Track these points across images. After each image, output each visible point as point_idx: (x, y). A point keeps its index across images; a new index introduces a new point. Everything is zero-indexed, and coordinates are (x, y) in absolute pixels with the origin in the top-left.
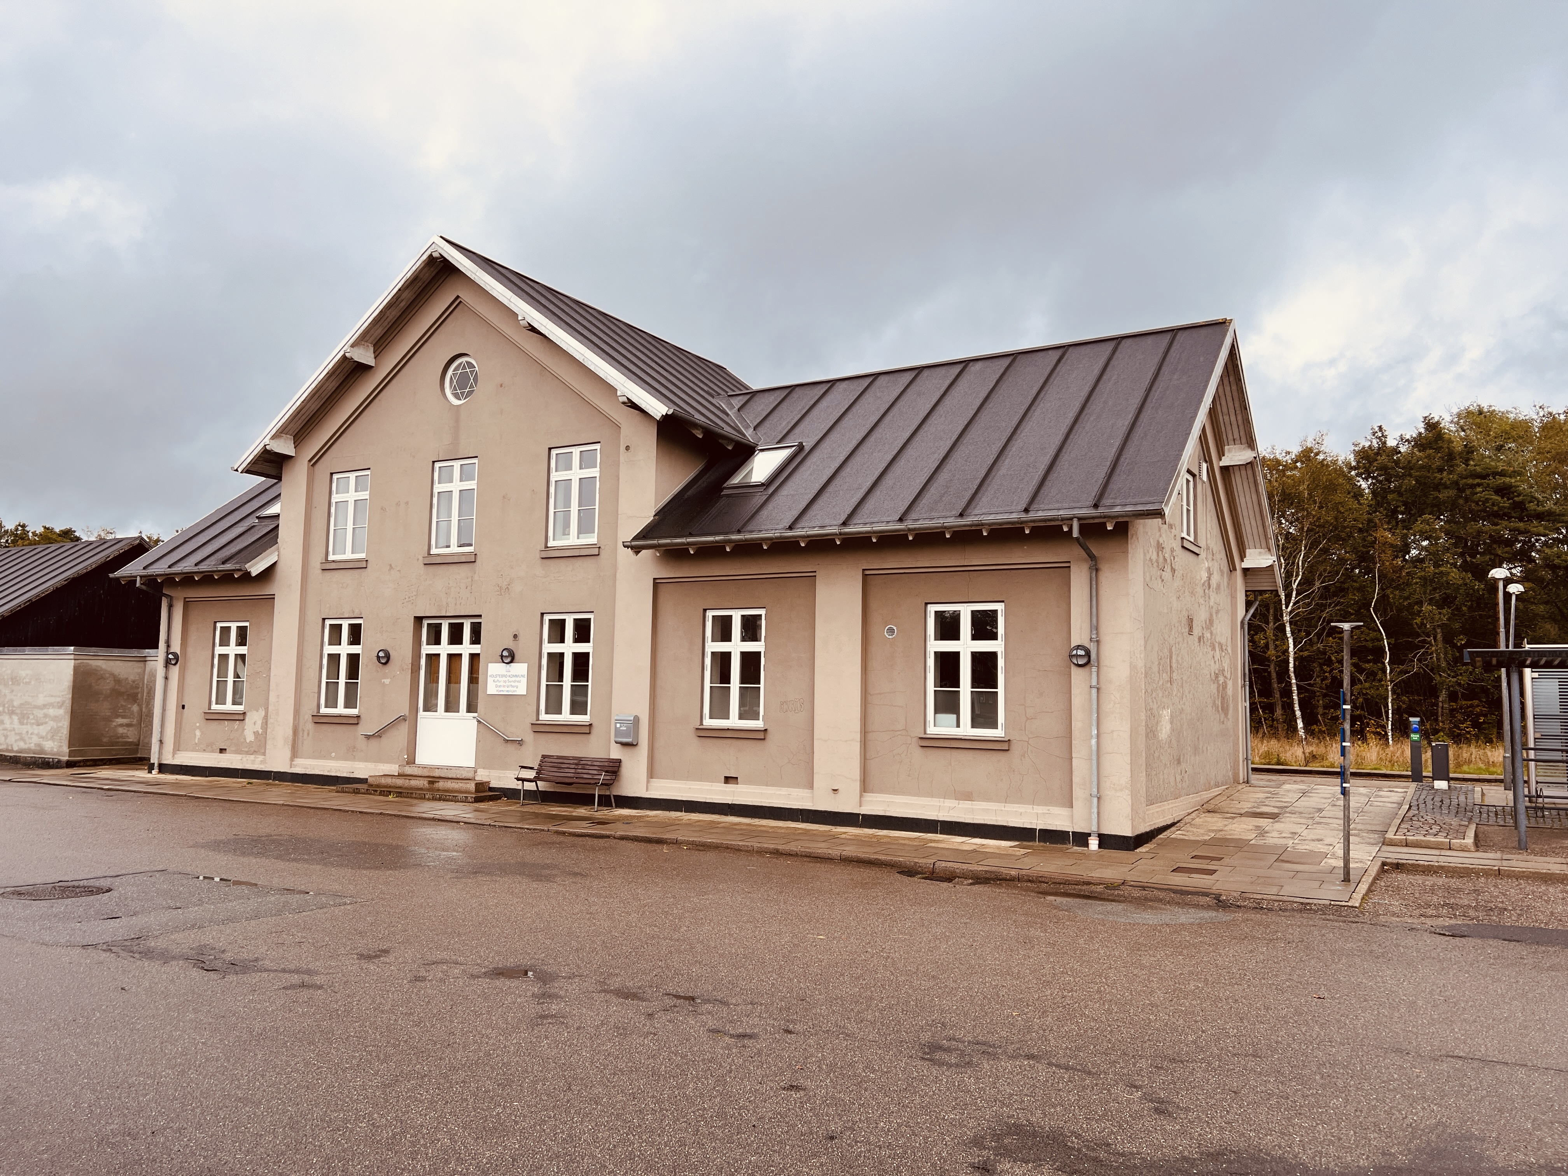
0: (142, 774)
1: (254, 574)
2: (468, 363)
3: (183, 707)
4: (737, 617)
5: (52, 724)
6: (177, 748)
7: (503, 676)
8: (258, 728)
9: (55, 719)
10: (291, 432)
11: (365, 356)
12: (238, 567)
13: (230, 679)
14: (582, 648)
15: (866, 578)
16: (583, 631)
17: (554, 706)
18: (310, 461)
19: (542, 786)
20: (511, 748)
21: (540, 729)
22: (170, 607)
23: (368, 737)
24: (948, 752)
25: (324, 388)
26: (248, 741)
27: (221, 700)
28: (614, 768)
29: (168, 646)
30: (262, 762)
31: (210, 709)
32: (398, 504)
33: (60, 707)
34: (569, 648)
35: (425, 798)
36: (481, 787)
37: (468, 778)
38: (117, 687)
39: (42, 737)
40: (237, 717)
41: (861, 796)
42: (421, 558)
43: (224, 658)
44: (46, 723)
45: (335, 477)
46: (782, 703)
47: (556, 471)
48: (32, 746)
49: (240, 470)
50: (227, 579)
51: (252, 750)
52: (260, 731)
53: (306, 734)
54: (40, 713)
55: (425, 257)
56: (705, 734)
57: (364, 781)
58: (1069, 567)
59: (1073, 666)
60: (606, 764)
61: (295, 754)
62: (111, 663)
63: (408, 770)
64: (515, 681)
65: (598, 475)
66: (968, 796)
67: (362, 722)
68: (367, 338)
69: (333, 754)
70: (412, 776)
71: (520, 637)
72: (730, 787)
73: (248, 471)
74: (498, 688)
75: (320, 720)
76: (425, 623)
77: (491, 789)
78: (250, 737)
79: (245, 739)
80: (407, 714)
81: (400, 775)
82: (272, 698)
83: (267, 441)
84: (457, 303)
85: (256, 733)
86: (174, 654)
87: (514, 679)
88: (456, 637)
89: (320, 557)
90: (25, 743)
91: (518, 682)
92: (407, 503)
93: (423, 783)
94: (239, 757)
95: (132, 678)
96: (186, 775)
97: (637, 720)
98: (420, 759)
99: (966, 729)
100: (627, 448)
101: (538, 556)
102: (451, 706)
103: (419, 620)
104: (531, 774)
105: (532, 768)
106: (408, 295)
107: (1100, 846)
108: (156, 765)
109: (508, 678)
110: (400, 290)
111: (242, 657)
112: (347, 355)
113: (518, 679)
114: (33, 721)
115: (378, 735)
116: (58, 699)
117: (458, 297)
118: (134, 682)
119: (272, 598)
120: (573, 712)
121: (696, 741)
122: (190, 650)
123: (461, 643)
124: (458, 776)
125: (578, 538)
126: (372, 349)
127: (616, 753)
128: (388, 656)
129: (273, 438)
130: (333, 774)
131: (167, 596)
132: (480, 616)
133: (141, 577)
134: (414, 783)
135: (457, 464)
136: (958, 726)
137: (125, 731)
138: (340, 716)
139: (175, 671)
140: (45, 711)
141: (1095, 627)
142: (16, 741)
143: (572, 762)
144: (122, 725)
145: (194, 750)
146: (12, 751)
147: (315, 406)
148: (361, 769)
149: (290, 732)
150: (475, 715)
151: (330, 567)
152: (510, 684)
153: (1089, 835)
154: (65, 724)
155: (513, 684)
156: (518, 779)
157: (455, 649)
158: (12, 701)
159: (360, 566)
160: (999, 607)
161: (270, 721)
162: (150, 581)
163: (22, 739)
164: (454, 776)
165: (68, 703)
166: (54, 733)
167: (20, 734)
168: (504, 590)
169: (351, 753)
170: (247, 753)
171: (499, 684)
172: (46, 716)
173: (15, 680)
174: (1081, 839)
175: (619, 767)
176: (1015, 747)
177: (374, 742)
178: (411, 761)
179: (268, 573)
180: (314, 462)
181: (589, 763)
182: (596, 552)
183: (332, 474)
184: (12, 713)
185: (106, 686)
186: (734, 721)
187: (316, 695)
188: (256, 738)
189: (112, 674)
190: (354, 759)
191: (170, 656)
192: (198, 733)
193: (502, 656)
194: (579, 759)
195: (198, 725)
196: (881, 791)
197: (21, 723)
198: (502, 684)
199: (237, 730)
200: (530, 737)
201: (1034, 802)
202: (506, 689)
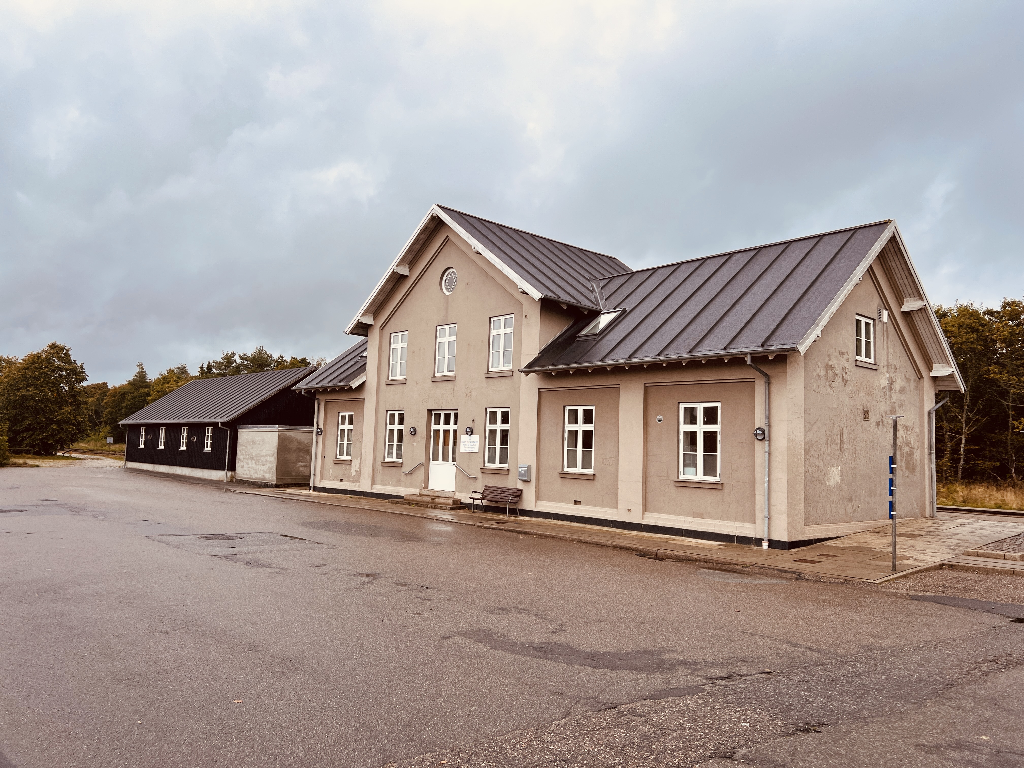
0: (306, 492)
1: (354, 388)
2: (453, 272)
3: (325, 457)
4: (581, 410)
5: (269, 465)
6: (322, 479)
7: (467, 442)
8: (357, 468)
9: (270, 462)
10: (371, 312)
11: (404, 271)
12: (346, 384)
13: (345, 442)
14: (505, 427)
15: (646, 388)
16: (505, 419)
17: (492, 460)
18: (380, 327)
19: (485, 502)
20: (470, 481)
21: (485, 471)
22: (319, 404)
23: (406, 474)
24: (690, 489)
25: (385, 289)
27: (341, 454)
28: (518, 494)
29: (318, 425)
30: (359, 487)
31: (336, 458)
32: (420, 349)
33: (272, 456)
34: (499, 427)
35: (427, 507)
36: (456, 502)
37: (451, 497)
38: (299, 446)
39: (265, 472)
40: (348, 463)
41: (643, 514)
42: (430, 378)
43: (343, 431)
44: (266, 464)
45: (392, 335)
46: (603, 460)
47: (493, 330)
48: (261, 476)
49: (347, 333)
50: (342, 390)
51: (355, 480)
52: (358, 470)
53: (378, 472)
54: (264, 459)
55: (429, 216)
56: (565, 476)
57: (402, 497)
58: (755, 381)
59: (756, 440)
60: (515, 491)
61: (373, 483)
62: (297, 434)
63: (424, 492)
65: (512, 331)
66: (700, 516)
67: (404, 466)
68: (405, 261)
69: (391, 483)
70: (425, 495)
71: (476, 421)
72: (577, 506)
73: (351, 333)
74: (465, 449)
75: (386, 465)
76: (433, 413)
77: (462, 504)
78: (354, 474)
79: (351, 474)
80: (424, 462)
81: (421, 495)
82: (363, 453)
83: (359, 317)
84: (447, 239)
85: (356, 471)
86: (321, 429)
87: (472, 444)
88: (447, 422)
89: (386, 379)
90: (258, 475)
92: (424, 349)
93: (428, 499)
94: (349, 483)
95: (306, 441)
96: (325, 493)
97: (529, 467)
98: (431, 487)
99: (700, 477)
100: (526, 316)
101: (484, 377)
102: (445, 459)
103: (430, 411)
104: (479, 496)
105: (479, 493)
106: (423, 237)
107: (769, 547)
108: (312, 487)
109: (470, 443)
110: (418, 235)
111: (350, 431)
112: (395, 271)
113: (474, 444)
114: (261, 463)
115: (410, 473)
116: (272, 452)
117: (447, 236)
118: (307, 443)
119: (363, 400)
120: (501, 463)
121: (560, 480)
122: (328, 427)
123: (450, 424)
124: (447, 496)
125: (503, 366)
126: (408, 266)
127: (520, 485)
128: (415, 431)
129: (362, 316)
130: (390, 494)
131: (319, 399)
132: (457, 409)
133: (304, 389)
134: (425, 499)
135: (447, 327)
136: (696, 474)
137: (303, 469)
138: (393, 463)
139: (321, 438)
140: (266, 458)
141: (768, 418)
142: (254, 473)
143: (499, 490)
144: (302, 466)
145: (329, 480)
146: (252, 479)
147: (382, 298)
148: (403, 491)
149: (371, 471)
150: (455, 463)
151: (390, 384)
152: (470, 446)
153: (763, 540)
154: (275, 465)
155: (472, 446)
156: (471, 498)
157: (447, 427)
158: (252, 453)
159: (402, 383)
160: (718, 405)
161: (362, 465)
162: (308, 391)
163: (257, 473)
164: (445, 496)
165: (276, 455)
166: (270, 469)
167: (255, 470)
168: (468, 395)
169: (398, 483)
170: (352, 482)
172: (266, 461)
173: (254, 442)
174: (759, 542)
175: (521, 493)
176: (725, 487)
177: (409, 476)
178: (426, 487)
179: (361, 387)
180: (383, 327)
181: (507, 491)
182: (511, 374)
183: (391, 334)
184: (252, 459)
185: (294, 446)
186: (579, 469)
187: (383, 451)
188: (356, 473)
189: (297, 440)
190: (400, 486)
191: (319, 430)
192: (331, 471)
193: (467, 432)
194: (502, 488)
195: (331, 466)
196: (654, 511)
197: (256, 464)
198: (467, 446)
199: (348, 469)
200: (479, 476)
201: (735, 520)
202: (469, 449)
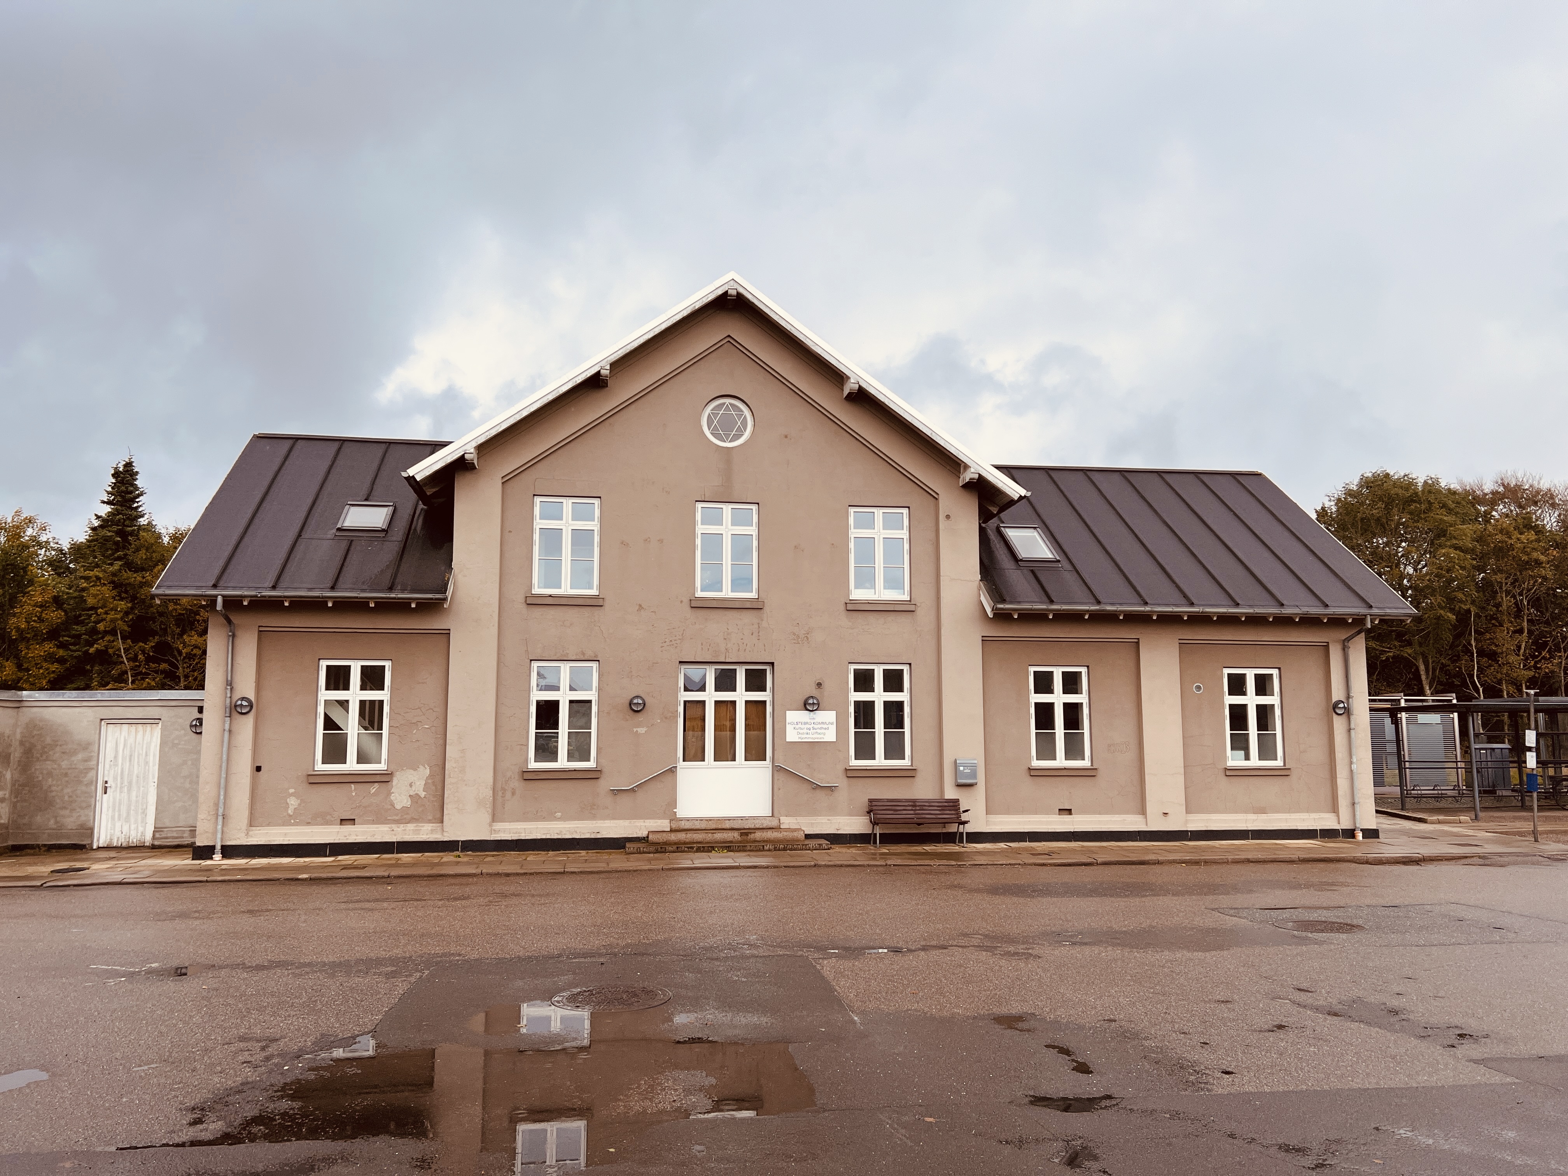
2: (735, 405)
3: (259, 769)
4: (1057, 673)
6: (256, 823)
7: (805, 723)
8: (422, 790)
11: (609, 375)
13: (353, 731)
14: (894, 697)
15: (1182, 646)
16: (893, 681)
17: (866, 752)
18: (505, 476)
20: (820, 794)
21: (855, 774)
22: (232, 637)
23: (616, 792)
24: (1246, 779)
26: (398, 807)
27: (332, 758)
28: (952, 807)
29: (229, 688)
31: (313, 770)
32: (647, 541)
34: (879, 696)
37: (771, 827)
40: (372, 779)
41: (1186, 816)
42: (681, 600)
43: (337, 705)
45: (540, 499)
46: (1109, 746)
47: (856, 528)
51: (409, 817)
52: (428, 794)
53: (508, 794)
55: (717, 292)
56: (1033, 773)
58: (1327, 646)
59: (1334, 714)
60: (942, 804)
63: (685, 824)
64: (821, 728)
65: (908, 537)
66: (1262, 811)
67: (603, 776)
69: (559, 814)
71: (826, 685)
72: (1066, 818)
74: (800, 736)
76: (683, 668)
78: (403, 803)
79: (393, 805)
82: (452, 754)
83: (468, 449)
84: (725, 342)
85: (417, 797)
86: (244, 699)
87: (819, 726)
88: (726, 684)
89: (522, 591)
91: (825, 729)
92: (661, 541)
96: (282, 857)
97: (974, 762)
99: (1255, 761)
100: (948, 517)
101: (839, 608)
102: (724, 756)
107: (1364, 837)
108: (218, 847)
109: (812, 725)
111: (377, 704)
112: (602, 371)
113: (825, 726)
115: (632, 789)
117: (728, 336)
119: (447, 634)
120: (889, 757)
121: (1029, 779)
122: (272, 694)
123: (734, 690)
125: (885, 593)
127: (950, 793)
128: (642, 703)
129: (477, 447)
132: (772, 663)
135: (727, 507)
136: (1247, 757)
138: (564, 771)
139: (242, 721)
141: (1350, 688)
143: (906, 804)
145: (287, 824)
148: (612, 828)
149: (488, 795)
151: (536, 602)
152: (815, 731)
153: (1354, 830)
155: (819, 731)
157: (725, 696)
159: (589, 603)
160: (1274, 672)
161: (448, 780)
168: (799, 639)
169: (590, 811)
170: (398, 822)
171: (801, 731)
174: (1350, 834)
175: (958, 805)
176: (1292, 773)
177: (623, 798)
181: (927, 804)
182: (908, 608)
183: (533, 496)
186: (1061, 761)
187: (519, 748)
188: (415, 802)
190: (594, 817)
191: (240, 703)
192: (293, 801)
193: (804, 704)
194: (914, 801)
195: (292, 791)
196: (1203, 812)
198: (806, 731)
199: (374, 794)
200: (841, 782)
201: (1308, 810)
202: (811, 736)
